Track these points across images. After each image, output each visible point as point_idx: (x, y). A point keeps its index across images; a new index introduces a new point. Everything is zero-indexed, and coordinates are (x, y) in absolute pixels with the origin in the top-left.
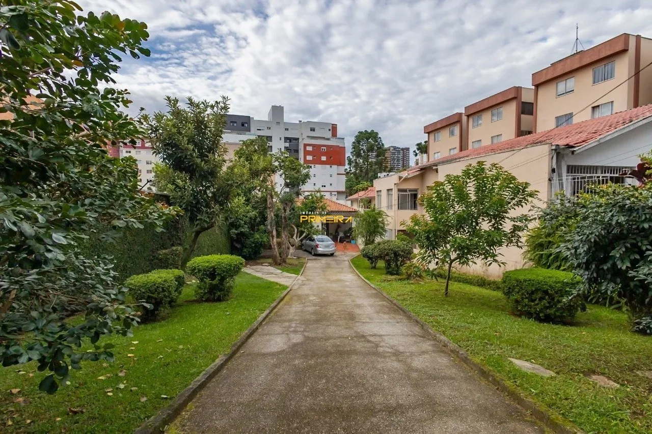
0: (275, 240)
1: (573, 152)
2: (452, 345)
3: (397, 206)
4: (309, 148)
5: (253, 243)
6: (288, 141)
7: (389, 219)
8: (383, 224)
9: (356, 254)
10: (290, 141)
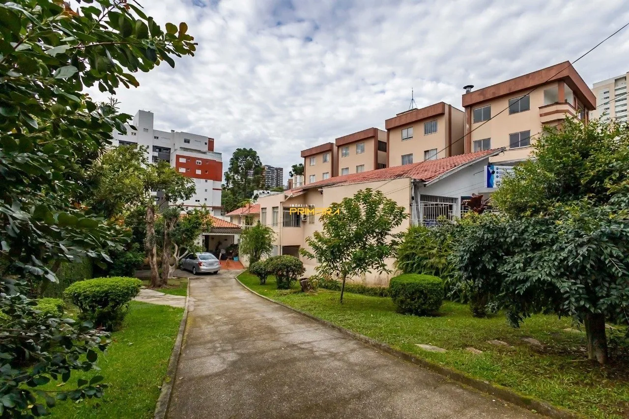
0: (155, 259)
1: (425, 185)
2: (373, 341)
3: (282, 224)
4: (182, 160)
5: (125, 263)
6: (157, 150)
7: (275, 235)
8: (270, 239)
9: (240, 271)
10: (160, 150)
